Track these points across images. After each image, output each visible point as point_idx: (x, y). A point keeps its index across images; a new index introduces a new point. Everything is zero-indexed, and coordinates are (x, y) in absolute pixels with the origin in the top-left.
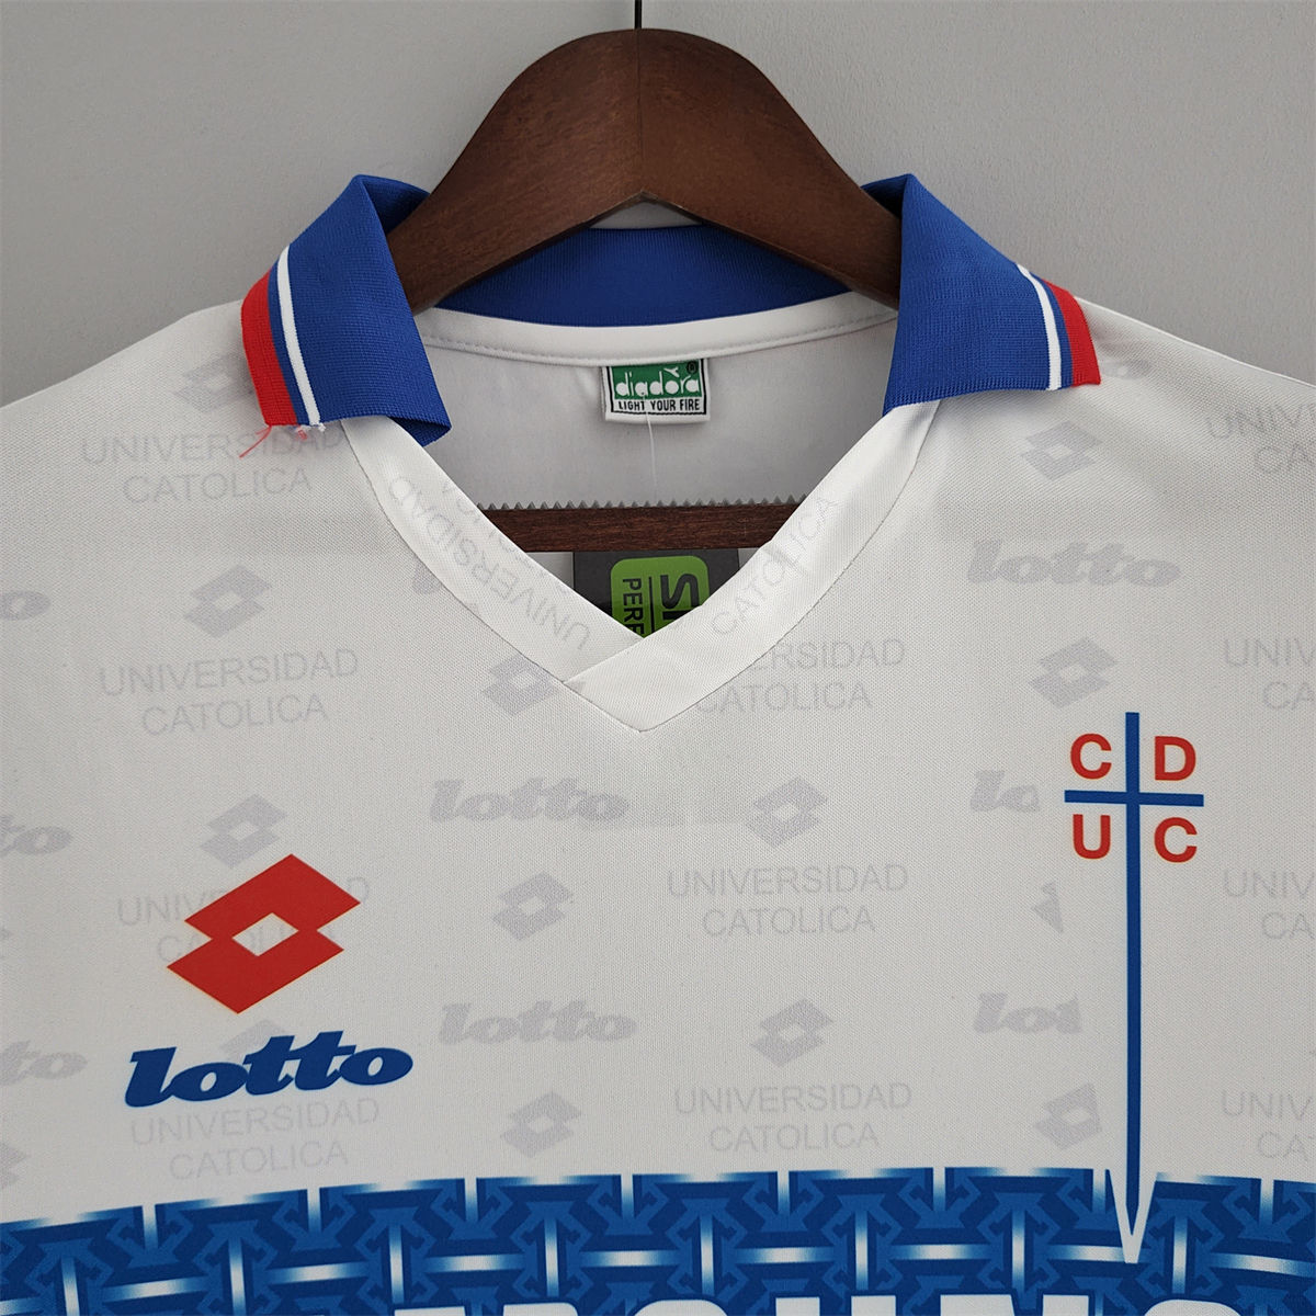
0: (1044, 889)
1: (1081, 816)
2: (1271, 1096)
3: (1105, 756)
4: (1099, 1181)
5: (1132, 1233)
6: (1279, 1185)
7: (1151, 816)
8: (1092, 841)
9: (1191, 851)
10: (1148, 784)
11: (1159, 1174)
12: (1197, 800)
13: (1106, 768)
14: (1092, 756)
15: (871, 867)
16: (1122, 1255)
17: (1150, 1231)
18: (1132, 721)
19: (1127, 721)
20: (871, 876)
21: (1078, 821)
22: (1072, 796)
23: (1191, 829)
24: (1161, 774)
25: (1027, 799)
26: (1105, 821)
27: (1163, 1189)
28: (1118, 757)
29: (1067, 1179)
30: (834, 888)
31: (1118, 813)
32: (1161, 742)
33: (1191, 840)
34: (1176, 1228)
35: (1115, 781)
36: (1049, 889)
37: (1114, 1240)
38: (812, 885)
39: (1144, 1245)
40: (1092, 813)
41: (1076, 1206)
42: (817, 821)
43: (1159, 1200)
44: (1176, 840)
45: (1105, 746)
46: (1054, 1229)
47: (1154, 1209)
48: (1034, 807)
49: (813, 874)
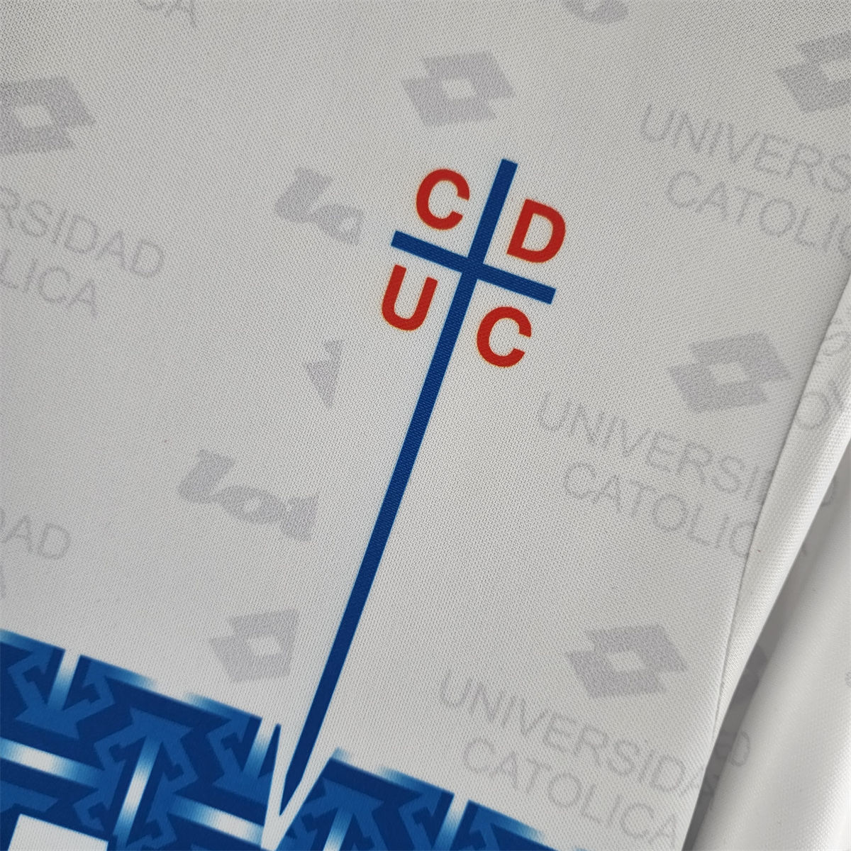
0: (327, 345)
1: (405, 270)
2: (502, 694)
3: (459, 205)
4: (264, 735)
5: (281, 812)
6: (472, 809)
7: (486, 297)
8: (405, 306)
9: (516, 356)
10: (497, 256)
11: (337, 751)
12: (544, 294)
13: (454, 219)
14: (443, 199)
15: (120, 235)
16: (260, 836)
17: (304, 818)
18: (507, 171)
19: (500, 169)
20: (116, 246)
21: (399, 274)
22: (402, 241)
23: (525, 329)
24: (516, 248)
25: (348, 224)
26: (430, 285)
27: (336, 771)
28: (472, 211)
29: (227, 721)
30: (62, 239)
31: (448, 280)
32: (531, 208)
33: (521, 342)
34: (335, 823)
35: (459, 241)
36: (334, 347)
37: (256, 814)
38: (35, 227)
39: (291, 833)
40: (418, 269)
41: (225, 757)
42: (70, 144)
43: (327, 784)
44: (504, 337)
45: (464, 191)
46: (189, 777)
47: (317, 791)
48: (352, 238)
49: (40, 212)
